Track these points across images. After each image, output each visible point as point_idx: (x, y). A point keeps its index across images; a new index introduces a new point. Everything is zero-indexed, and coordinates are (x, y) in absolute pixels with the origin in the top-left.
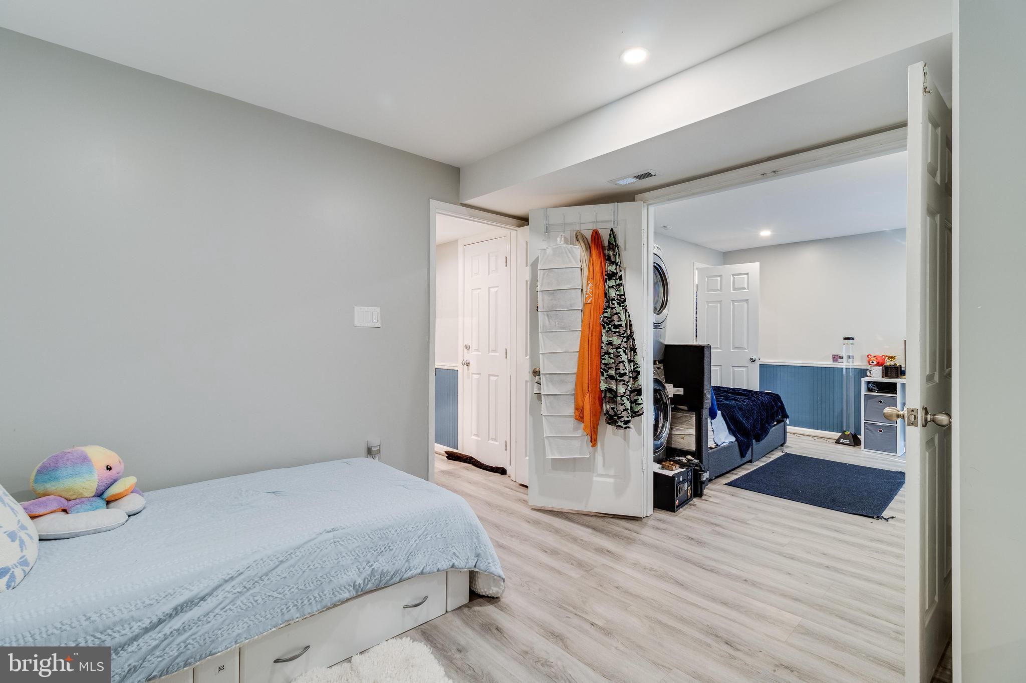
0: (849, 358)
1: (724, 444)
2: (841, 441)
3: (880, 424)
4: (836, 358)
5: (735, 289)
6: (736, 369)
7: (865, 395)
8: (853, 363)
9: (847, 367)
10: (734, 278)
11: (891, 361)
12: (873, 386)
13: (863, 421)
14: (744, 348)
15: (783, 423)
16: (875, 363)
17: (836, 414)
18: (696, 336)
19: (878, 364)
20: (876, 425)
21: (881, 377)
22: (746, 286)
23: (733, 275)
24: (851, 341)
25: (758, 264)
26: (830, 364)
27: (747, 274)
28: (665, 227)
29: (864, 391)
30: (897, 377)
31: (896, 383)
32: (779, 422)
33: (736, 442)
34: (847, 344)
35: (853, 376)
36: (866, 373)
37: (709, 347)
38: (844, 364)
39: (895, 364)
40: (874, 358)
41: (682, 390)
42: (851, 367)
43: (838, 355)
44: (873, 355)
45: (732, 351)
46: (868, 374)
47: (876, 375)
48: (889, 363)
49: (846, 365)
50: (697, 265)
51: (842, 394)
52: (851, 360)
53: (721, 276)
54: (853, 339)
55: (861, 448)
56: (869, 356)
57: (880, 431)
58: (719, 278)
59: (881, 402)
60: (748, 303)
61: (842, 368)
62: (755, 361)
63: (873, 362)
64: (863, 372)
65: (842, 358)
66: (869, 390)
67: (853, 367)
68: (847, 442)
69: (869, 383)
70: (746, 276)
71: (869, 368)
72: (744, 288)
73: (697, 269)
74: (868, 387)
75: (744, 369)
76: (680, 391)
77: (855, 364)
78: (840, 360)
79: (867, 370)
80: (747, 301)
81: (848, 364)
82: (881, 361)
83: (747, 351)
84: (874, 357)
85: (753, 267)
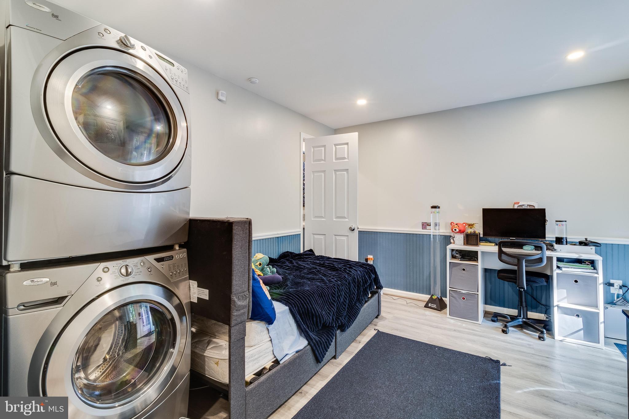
0: (436, 225)
1: (287, 358)
2: (430, 305)
3: (463, 292)
4: (425, 225)
5: (337, 159)
6: (338, 238)
7: (450, 262)
8: (439, 230)
9: (435, 234)
10: (336, 148)
11: (471, 228)
12: (457, 254)
13: (448, 289)
14: (344, 218)
15: (377, 295)
16: (457, 230)
17: (425, 277)
18: (304, 206)
19: (461, 232)
20: (460, 293)
21: (463, 244)
22: (346, 156)
23: (336, 145)
24: (437, 210)
25: (357, 134)
26: (419, 230)
27: (347, 144)
28: (249, 79)
29: (449, 260)
30: (477, 244)
31: (478, 251)
32: (373, 293)
33: (309, 346)
34: (434, 212)
35: (439, 243)
36: (450, 240)
37: (248, 224)
38: (432, 231)
39: (475, 232)
40: (456, 226)
41: (207, 291)
42: (437, 234)
43: (426, 223)
44: (455, 223)
45: (334, 220)
46: (452, 241)
47: (459, 243)
48: (469, 231)
49: (433, 232)
50: (304, 135)
51: (430, 260)
52: (437, 227)
53: (324, 146)
54: (439, 207)
55: (446, 314)
56: (452, 224)
57: (464, 299)
58: (323, 149)
59: (464, 270)
60: (348, 173)
61: (430, 235)
62: (354, 230)
63: (455, 230)
64: (447, 239)
65: (430, 225)
66: (453, 257)
67: (438, 234)
68: (434, 306)
69: (453, 250)
70: (346, 146)
71: (452, 234)
72: (344, 158)
73: (304, 140)
74: (452, 254)
75: (345, 238)
76: (205, 294)
77: (441, 231)
78: (428, 227)
79: (451, 236)
80: (347, 170)
81: (435, 231)
82: (462, 229)
83: (347, 220)
84: (457, 224)
85: (353, 137)
